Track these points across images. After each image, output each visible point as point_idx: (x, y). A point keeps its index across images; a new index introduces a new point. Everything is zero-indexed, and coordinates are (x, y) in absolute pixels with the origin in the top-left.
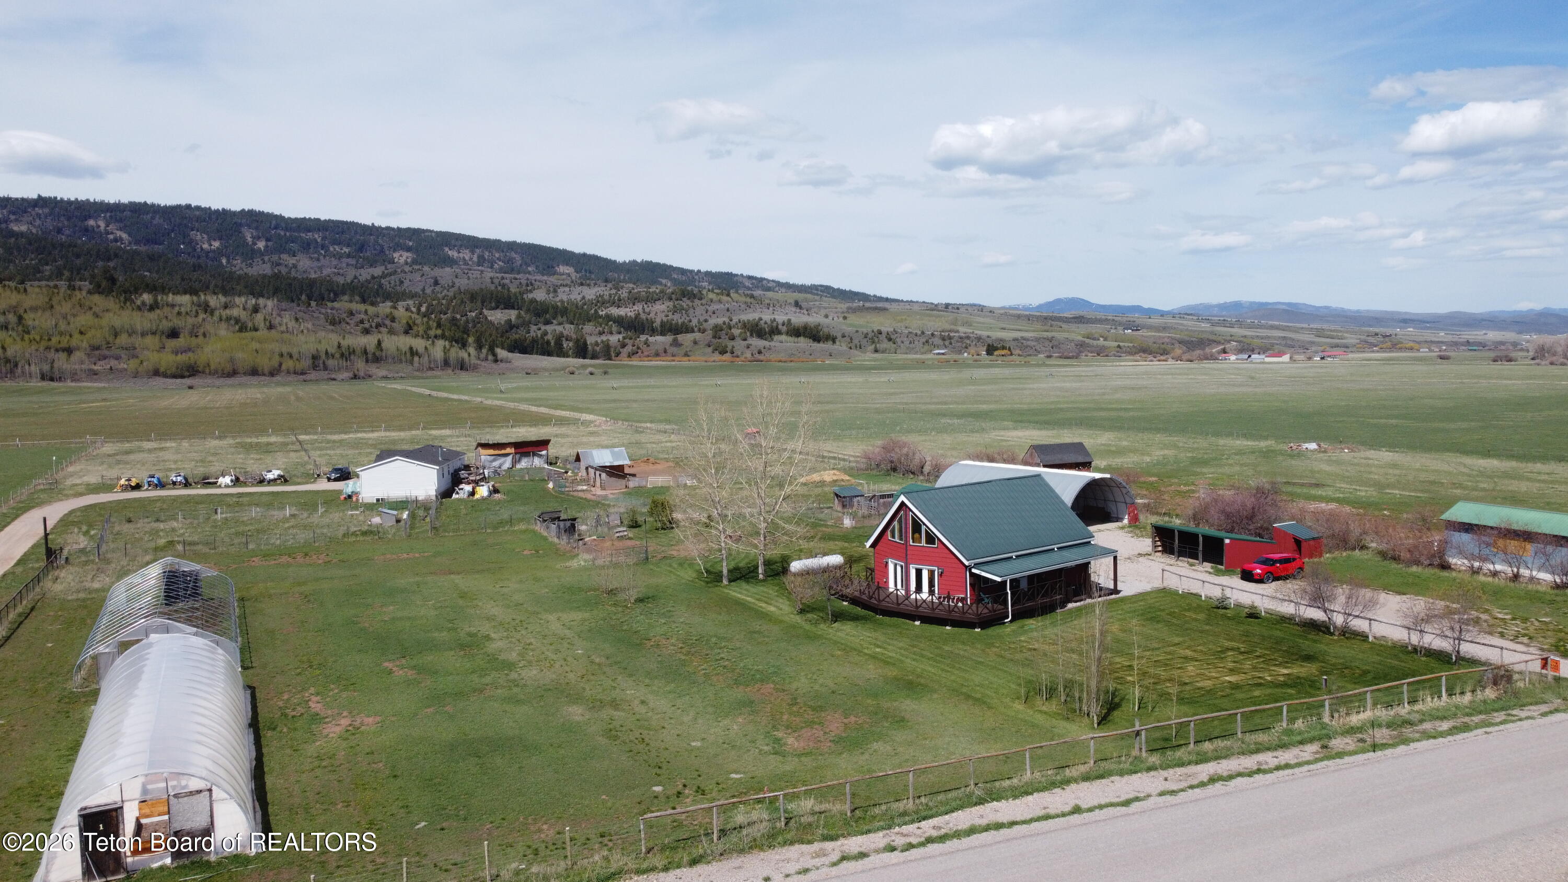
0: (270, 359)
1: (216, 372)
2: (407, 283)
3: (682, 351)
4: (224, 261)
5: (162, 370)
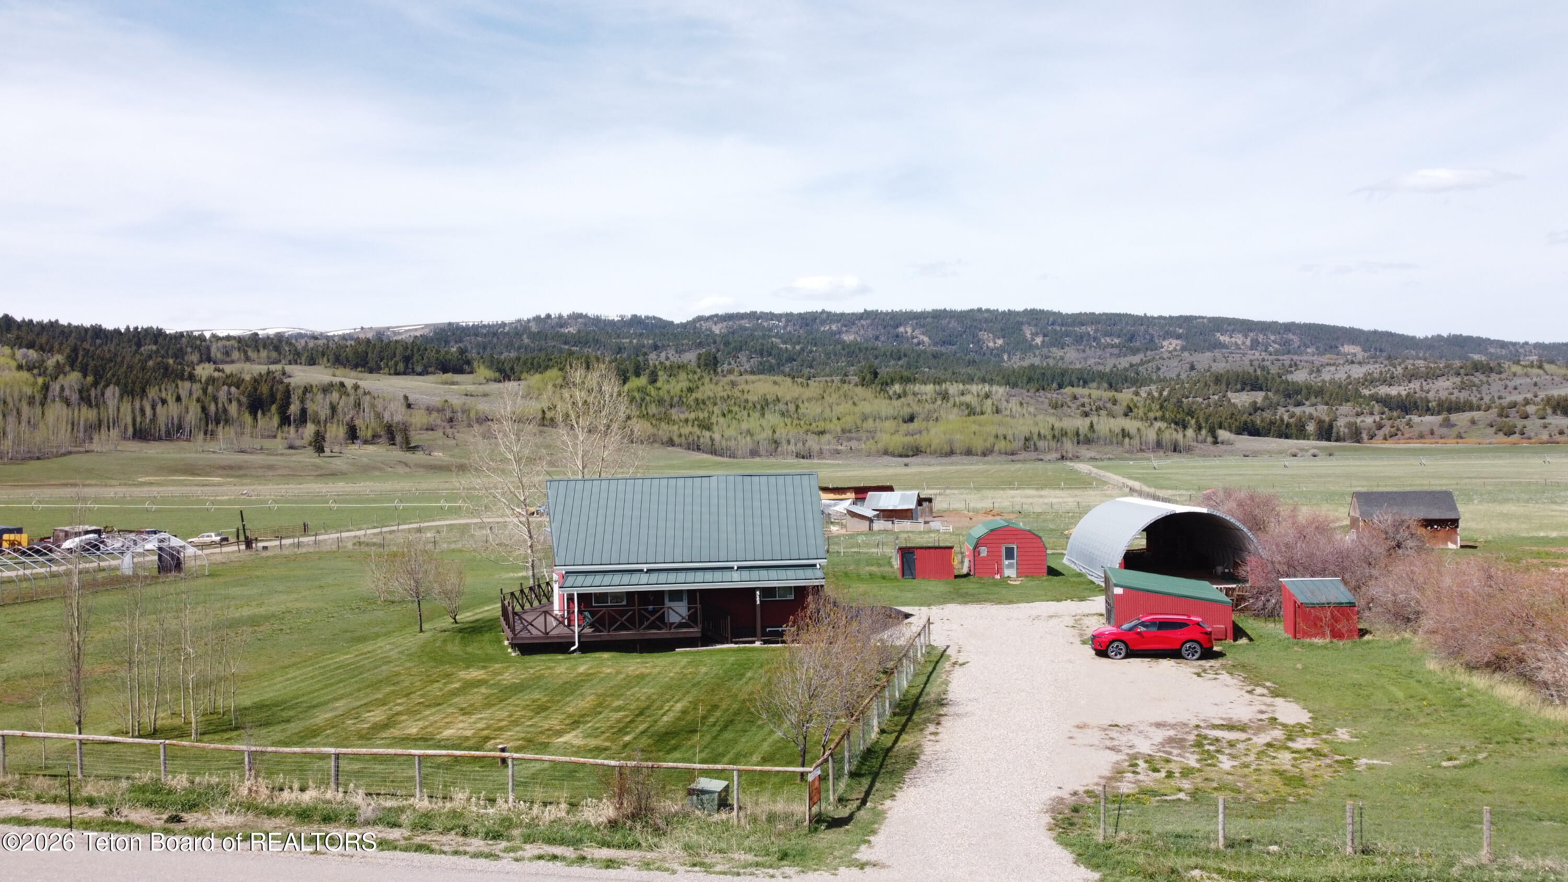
1: (936, 452)
2: (1163, 369)
3: (1454, 432)
5: (891, 450)
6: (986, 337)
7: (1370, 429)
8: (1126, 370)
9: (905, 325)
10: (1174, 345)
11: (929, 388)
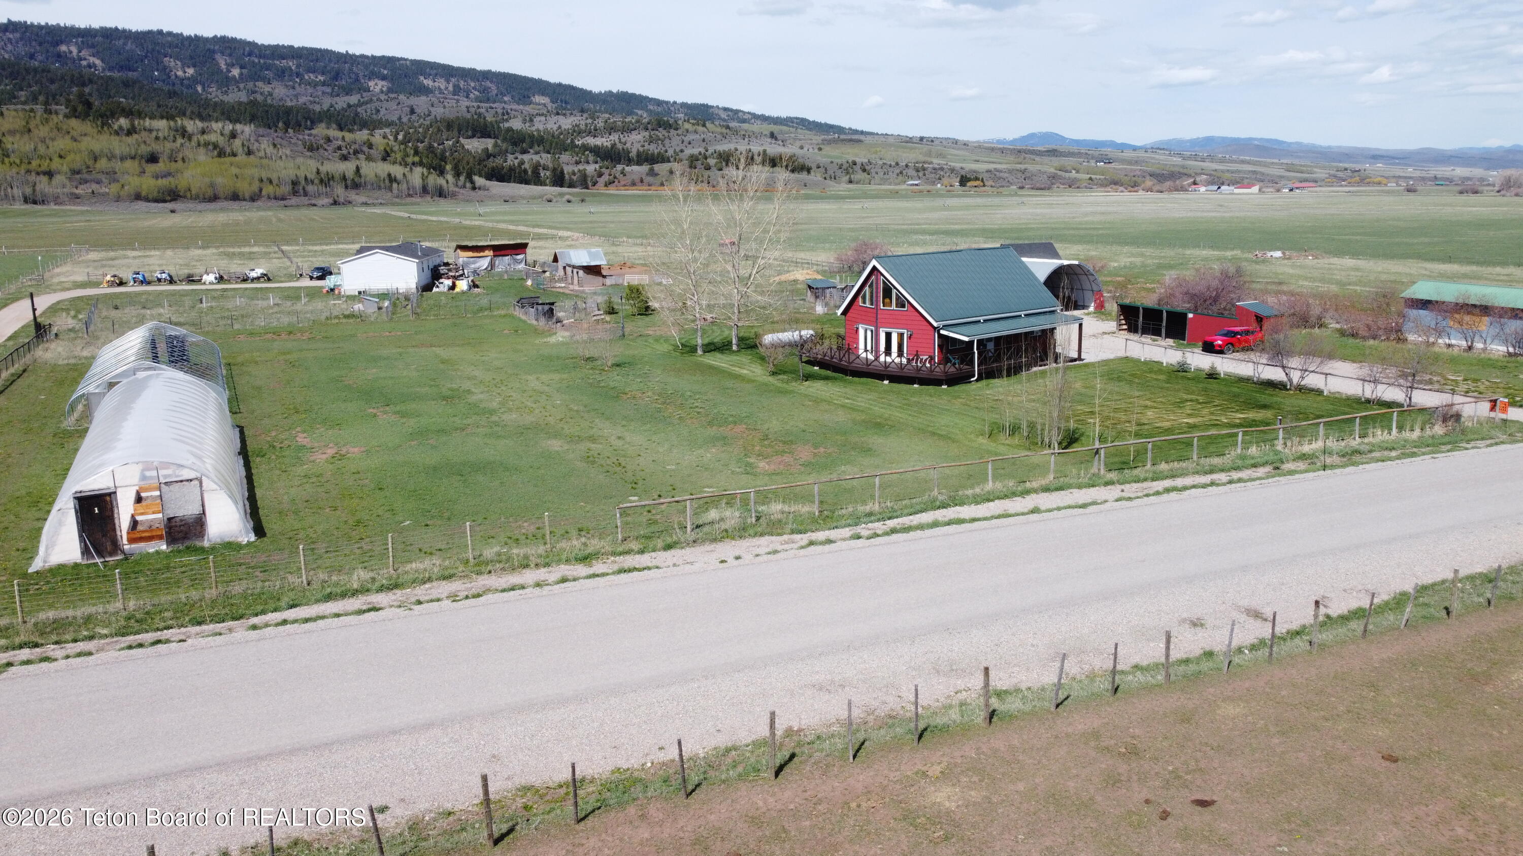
0: (250, 184)
1: (197, 197)
2: (383, 111)
3: (658, 180)
4: (199, 89)
5: (144, 194)
6: (172, 64)
8: (346, 110)
9: (67, 43)
10: (380, 87)
11: (163, 124)
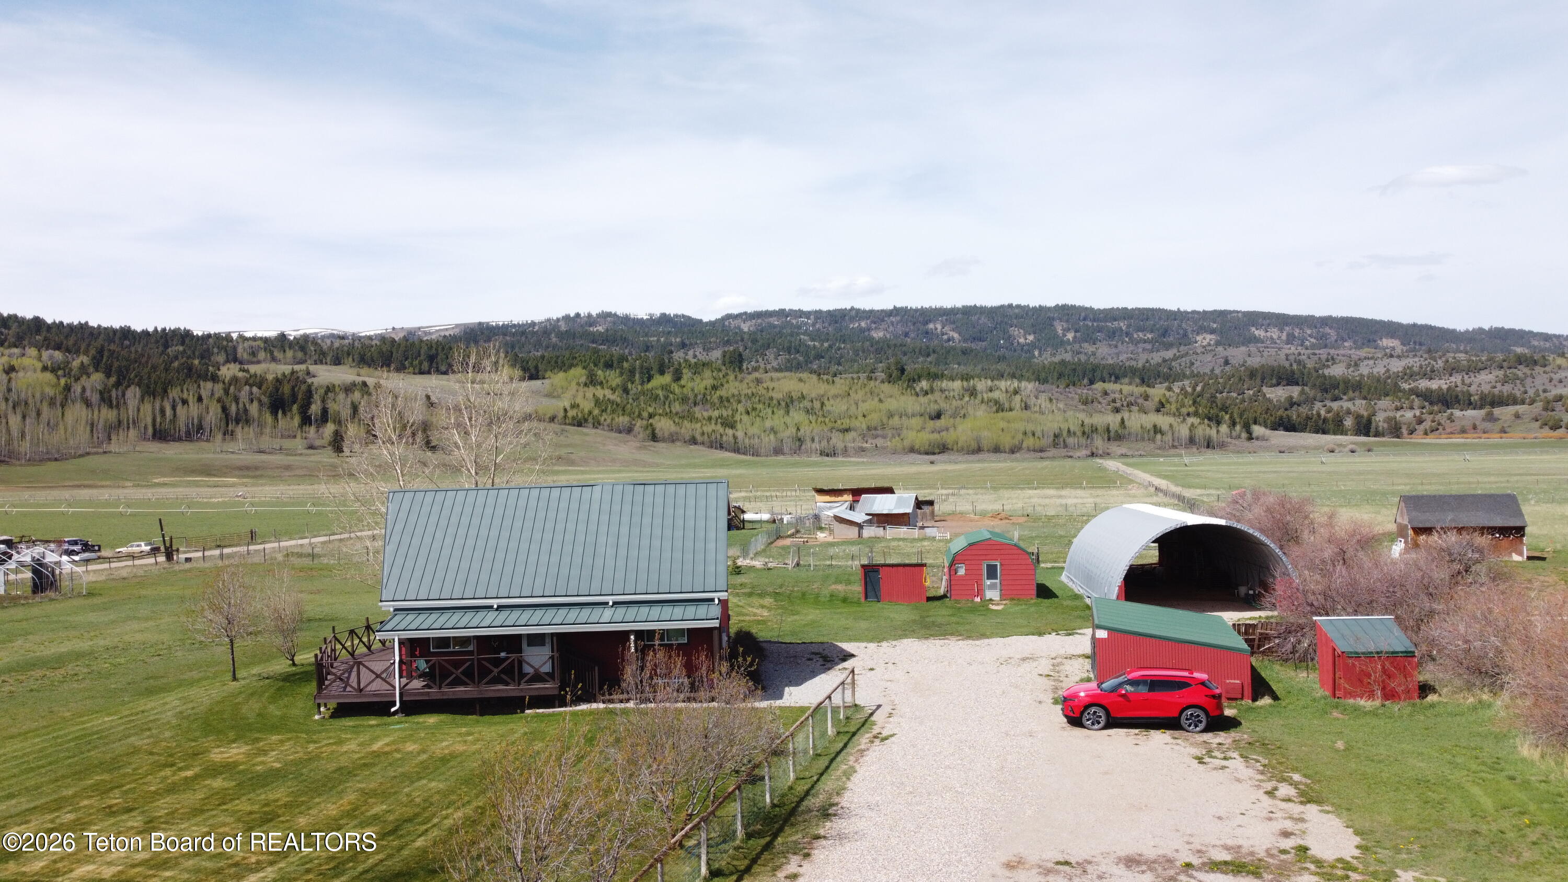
0: (1013, 438)
1: (962, 449)
2: (1197, 364)
3: (1497, 426)
5: (917, 447)
6: (1016, 333)
7: (1410, 424)
8: (1159, 365)
9: (935, 322)
10: (1208, 340)
11: (957, 384)
